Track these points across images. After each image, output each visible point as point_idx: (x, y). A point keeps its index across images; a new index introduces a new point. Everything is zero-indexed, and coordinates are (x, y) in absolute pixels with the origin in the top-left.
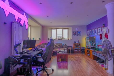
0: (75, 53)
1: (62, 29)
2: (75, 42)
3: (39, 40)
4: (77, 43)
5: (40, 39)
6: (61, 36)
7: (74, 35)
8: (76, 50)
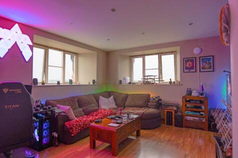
0: (186, 127)
1: (157, 56)
2: (189, 92)
3: (91, 83)
4: (194, 94)
5: (94, 81)
6: (156, 73)
7: (187, 68)
8: (191, 118)
